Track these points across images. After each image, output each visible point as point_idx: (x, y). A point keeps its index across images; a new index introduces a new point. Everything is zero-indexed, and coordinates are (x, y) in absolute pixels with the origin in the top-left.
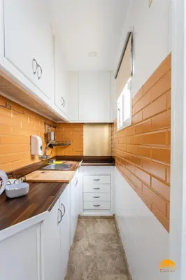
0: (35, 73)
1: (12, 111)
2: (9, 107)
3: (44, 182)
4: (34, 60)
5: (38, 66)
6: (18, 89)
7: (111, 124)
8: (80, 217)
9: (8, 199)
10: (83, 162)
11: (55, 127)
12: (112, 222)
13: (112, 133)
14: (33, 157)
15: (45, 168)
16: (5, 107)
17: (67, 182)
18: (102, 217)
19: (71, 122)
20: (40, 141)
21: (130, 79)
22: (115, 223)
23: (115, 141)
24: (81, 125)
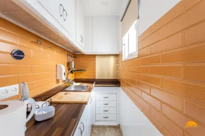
0: (61, 16)
1: (42, 46)
2: (39, 42)
3: (67, 103)
4: (61, 5)
5: (64, 10)
6: (48, 28)
7: (117, 56)
8: (93, 127)
9: (37, 123)
10: (96, 84)
11: (75, 57)
12: (118, 131)
13: (117, 62)
14: (58, 81)
15: (67, 89)
16: (37, 43)
17: (86, 103)
18: (110, 127)
19: (87, 54)
20: (64, 68)
21: (136, 21)
22: (121, 132)
23: (120, 68)
24: (94, 56)
